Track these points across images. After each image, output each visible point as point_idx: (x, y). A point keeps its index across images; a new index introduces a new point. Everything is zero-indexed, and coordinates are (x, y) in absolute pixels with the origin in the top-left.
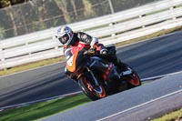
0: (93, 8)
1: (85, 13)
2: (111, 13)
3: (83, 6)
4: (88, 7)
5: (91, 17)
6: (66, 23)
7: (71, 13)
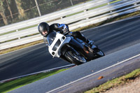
0: (25, 12)
1: (19, 17)
3: (17, 11)
4: (21, 12)
5: (24, 19)
6: (4, 25)
7: (8, 17)
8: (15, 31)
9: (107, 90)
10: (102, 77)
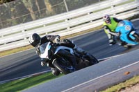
0: (52, 8)
1: (47, 12)
2: (66, 11)
3: (45, 7)
4: (49, 7)
5: (51, 15)
6: (32, 20)
7: (36, 12)
8: (42, 26)
9: (134, 85)
10: (129, 73)
